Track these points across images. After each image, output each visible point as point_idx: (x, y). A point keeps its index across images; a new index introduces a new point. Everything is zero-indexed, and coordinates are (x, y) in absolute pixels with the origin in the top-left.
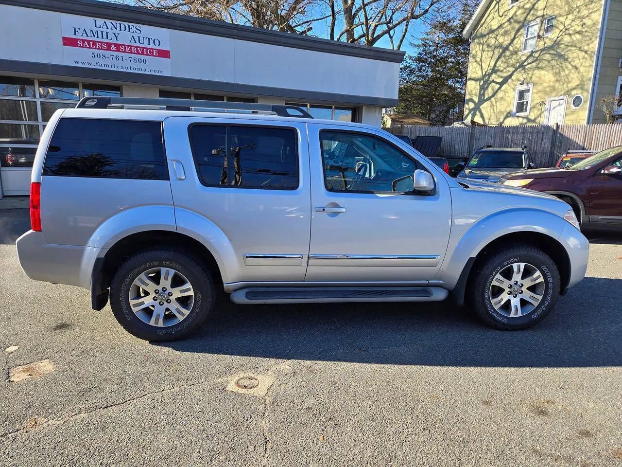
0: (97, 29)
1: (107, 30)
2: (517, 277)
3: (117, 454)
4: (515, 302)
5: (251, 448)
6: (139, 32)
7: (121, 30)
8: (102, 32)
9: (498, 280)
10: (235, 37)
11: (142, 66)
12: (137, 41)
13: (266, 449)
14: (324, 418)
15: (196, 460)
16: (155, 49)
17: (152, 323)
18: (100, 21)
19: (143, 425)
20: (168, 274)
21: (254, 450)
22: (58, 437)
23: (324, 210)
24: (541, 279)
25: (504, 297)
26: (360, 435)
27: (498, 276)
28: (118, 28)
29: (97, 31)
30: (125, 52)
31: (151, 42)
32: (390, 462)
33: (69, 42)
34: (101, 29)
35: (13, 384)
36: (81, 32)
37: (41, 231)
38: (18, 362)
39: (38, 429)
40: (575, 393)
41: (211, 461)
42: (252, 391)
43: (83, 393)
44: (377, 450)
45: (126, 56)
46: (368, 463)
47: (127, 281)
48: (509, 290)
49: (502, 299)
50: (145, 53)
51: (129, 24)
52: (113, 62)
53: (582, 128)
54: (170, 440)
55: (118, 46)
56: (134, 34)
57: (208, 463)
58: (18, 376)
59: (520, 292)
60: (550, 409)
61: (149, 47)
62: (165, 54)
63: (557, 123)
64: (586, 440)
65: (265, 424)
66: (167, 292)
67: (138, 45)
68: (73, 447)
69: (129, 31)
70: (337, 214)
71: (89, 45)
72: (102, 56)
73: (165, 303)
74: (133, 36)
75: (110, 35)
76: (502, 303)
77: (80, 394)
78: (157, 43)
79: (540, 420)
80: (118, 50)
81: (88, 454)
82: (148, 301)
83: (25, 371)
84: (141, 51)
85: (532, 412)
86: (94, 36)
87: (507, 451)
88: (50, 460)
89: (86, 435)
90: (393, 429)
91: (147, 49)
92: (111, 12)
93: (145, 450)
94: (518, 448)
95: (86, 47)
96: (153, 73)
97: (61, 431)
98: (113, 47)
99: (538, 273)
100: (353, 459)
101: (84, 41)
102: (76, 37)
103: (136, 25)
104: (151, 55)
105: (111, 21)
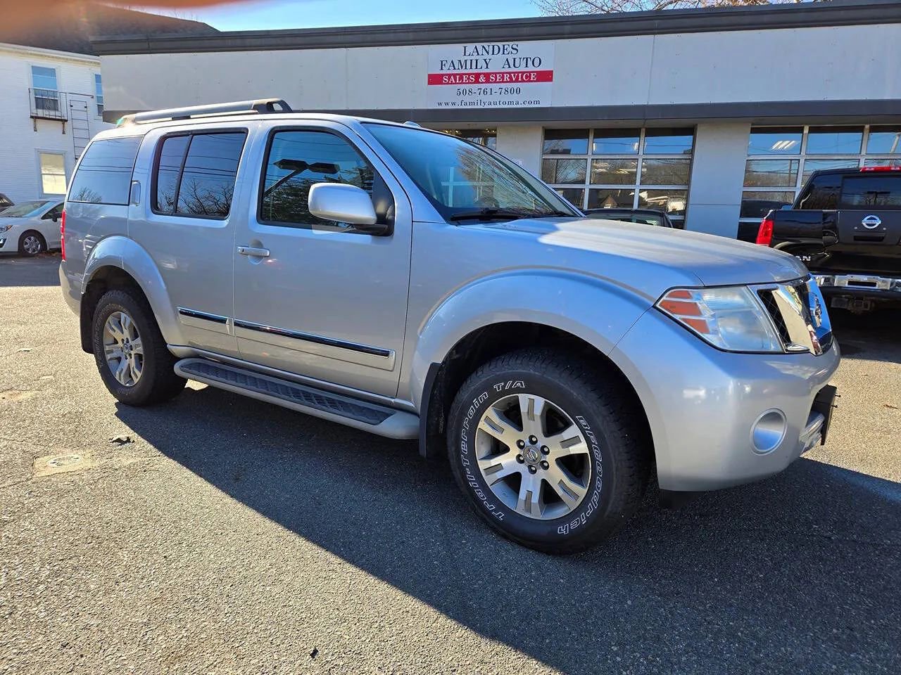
0: (466, 58)
1: (478, 57)
2: (532, 427)
6: (515, 52)
7: (493, 54)
8: (471, 60)
9: (490, 423)
10: (656, 31)
11: (514, 97)
12: (512, 65)
16: (532, 72)
18: (470, 47)
28: (491, 52)
29: (466, 61)
30: (495, 82)
31: (530, 62)
33: (435, 79)
34: (471, 58)
36: (447, 66)
45: (496, 87)
48: (518, 451)
50: (520, 80)
51: (504, 43)
52: (479, 98)
55: (487, 76)
56: (507, 56)
59: (544, 464)
61: (527, 69)
62: (546, 76)
67: (513, 69)
69: (503, 53)
71: (456, 79)
72: (468, 92)
74: (507, 60)
75: (481, 63)
78: (537, 62)
80: (488, 81)
84: (517, 78)
86: (462, 67)
91: (523, 73)
92: (483, 32)
95: (452, 83)
96: (527, 106)
98: (482, 79)
101: (449, 75)
102: (442, 72)
103: (512, 43)
104: (526, 82)
105: (483, 44)
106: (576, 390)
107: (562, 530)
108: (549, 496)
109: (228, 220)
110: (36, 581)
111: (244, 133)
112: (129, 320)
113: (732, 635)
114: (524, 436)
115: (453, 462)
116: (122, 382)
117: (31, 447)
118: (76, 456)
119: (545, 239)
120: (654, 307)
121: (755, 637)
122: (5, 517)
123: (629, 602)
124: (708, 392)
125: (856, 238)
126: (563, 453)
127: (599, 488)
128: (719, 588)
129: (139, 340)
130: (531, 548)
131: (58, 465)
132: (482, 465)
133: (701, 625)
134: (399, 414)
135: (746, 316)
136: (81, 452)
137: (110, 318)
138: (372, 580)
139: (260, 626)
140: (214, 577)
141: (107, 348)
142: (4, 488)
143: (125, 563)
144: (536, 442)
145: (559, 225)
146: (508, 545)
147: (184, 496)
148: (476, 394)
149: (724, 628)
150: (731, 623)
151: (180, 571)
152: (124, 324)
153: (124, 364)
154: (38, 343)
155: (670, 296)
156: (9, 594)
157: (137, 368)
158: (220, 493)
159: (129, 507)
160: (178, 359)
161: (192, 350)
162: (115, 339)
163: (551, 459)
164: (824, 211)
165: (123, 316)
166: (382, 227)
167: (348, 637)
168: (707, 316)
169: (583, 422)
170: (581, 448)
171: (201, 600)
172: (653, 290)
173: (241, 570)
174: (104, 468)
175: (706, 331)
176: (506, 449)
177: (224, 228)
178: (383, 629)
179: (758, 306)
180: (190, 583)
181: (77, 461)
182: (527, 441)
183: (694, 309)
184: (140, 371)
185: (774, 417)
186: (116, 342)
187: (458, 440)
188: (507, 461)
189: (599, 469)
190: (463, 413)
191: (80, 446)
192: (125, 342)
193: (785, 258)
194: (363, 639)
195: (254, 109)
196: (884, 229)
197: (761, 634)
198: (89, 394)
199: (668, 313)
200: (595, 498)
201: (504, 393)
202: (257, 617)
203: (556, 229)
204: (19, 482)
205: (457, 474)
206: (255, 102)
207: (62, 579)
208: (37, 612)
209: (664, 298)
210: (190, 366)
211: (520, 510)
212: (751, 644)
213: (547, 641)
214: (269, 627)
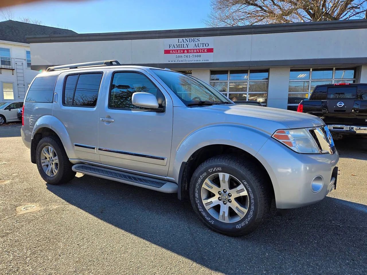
0: (179, 43)
1: (184, 43)
2: (224, 186)
6: (198, 41)
9: (207, 185)
10: (252, 33)
11: (198, 59)
12: (197, 46)
16: (205, 49)
18: (181, 39)
28: (189, 41)
29: (179, 45)
30: (191, 53)
31: (204, 45)
33: (167, 52)
34: (181, 43)
36: (172, 47)
45: (191, 55)
48: (219, 196)
51: (194, 38)
52: (185, 59)
55: (188, 50)
59: (229, 201)
62: (210, 50)
67: (198, 48)
69: (194, 42)
71: (175, 52)
72: (180, 57)
74: (195, 44)
75: (185, 45)
76: (213, 205)
78: (207, 45)
80: (188, 52)
84: (199, 51)
86: (178, 47)
91: (202, 49)
92: (186, 34)
95: (174, 53)
96: (204, 62)
98: (186, 51)
99: (242, 186)
101: (173, 50)
102: (170, 49)
103: (197, 38)
104: (203, 52)
105: (186, 38)
106: (242, 171)
107: (238, 227)
108: (232, 213)
109: (96, 107)
110: (26, 256)
111: (102, 73)
112: (52, 149)
113: (308, 264)
114: (221, 190)
115: (192, 201)
116: (49, 175)
117: (13, 203)
118: (33, 206)
119: (227, 112)
120: (271, 137)
121: (317, 265)
122: (8, 231)
123: (267, 254)
124: (292, 170)
125: (335, 111)
126: (237, 195)
127: (253, 209)
128: (301, 247)
129: (57, 157)
130: (226, 235)
131: (27, 209)
132: (204, 202)
133: (296, 261)
134: (168, 183)
135: (306, 140)
136: (35, 204)
137: (44, 149)
138: (164, 250)
139: (122, 270)
140: (100, 251)
141: (42, 161)
142: (5, 219)
143: (62, 248)
144: (226, 191)
145: (231, 107)
146: (215, 234)
147: (81, 220)
148: (202, 173)
149: (305, 262)
150: (307, 260)
151: (85, 250)
152: (50, 151)
153: (50, 168)
154: (9, 161)
155: (277, 133)
156: (15, 262)
157: (56, 168)
158: (96, 218)
159: (59, 225)
160: (74, 164)
161: (80, 161)
162: (46, 157)
163: (232, 198)
164: (322, 100)
165: (50, 147)
166: (161, 109)
167: (158, 273)
168: (292, 140)
169: (245, 183)
170: (245, 193)
171: (96, 261)
172: (271, 131)
173: (110, 248)
174: (46, 210)
175: (292, 145)
176: (214, 195)
177: (94, 111)
178: (172, 269)
179: (309, 135)
180: (90, 254)
181: (34, 208)
182: (222, 191)
183: (287, 137)
184: (57, 170)
185: (319, 178)
186: (46, 158)
187: (194, 192)
188: (214, 200)
189: (252, 201)
190: (196, 181)
191: (33, 201)
192: (50, 158)
193: (315, 118)
194: (164, 273)
195: (105, 64)
196: (346, 107)
197: (319, 264)
198: (34, 180)
199: (277, 139)
200: (251, 213)
201: (213, 172)
202: (120, 267)
203: (230, 109)
204: (11, 217)
205: (194, 206)
206: (105, 61)
207: (37, 255)
208: (28, 269)
209: (275, 134)
210: (79, 167)
211: (220, 219)
212: (317, 268)
213: (238, 270)
214: (126, 270)
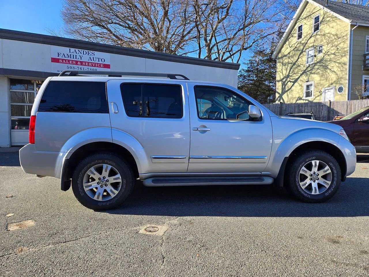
1: (76, 54)
2: (315, 169)
3: (70, 264)
4: (314, 185)
5: (154, 261)
6: (93, 55)
7: (83, 54)
8: (73, 55)
9: (303, 171)
10: (146, 57)
12: (92, 59)
13: (163, 261)
14: (199, 245)
15: (120, 267)
16: (102, 64)
17: (95, 198)
18: (73, 50)
19: (87, 250)
20: (107, 168)
21: (156, 262)
22: (35, 257)
23: (198, 129)
24: (330, 171)
25: (308, 181)
26: (222, 254)
27: (303, 168)
28: (82, 53)
29: (71, 55)
30: (85, 65)
31: (100, 60)
32: (241, 267)
33: (54, 60)
35: (9, 231)
36: (61, 55)
37: (34, 143)
38: (13, 221)
39: (23, 253)
40: (356, 233)
41: (129, 267)
42: (154, 233)
43: (51, 235)
44: (233, 261)
45: (86, 67)
46: (227, 268)
47: (83, 171)
48: (310, 177)
49: (306, 183)
51: (88, 51)
53: (345, 103)
54: (104, 257)
56: (91, 56)
57: (127, 268)
58: (13, 228)
59: (317, 179)
60: (341, 240)
61: (98, 62)
62: (107, 66)
63: (330, 101)
64: (365, 256)
65: (163, 249)
66: (106, 179)
67: (93, 62)
68: (43, 261)
69: (88, 55)
70: (205, 131)
71: (66, 62)
72: (72, 68)
73: (104, 186)
74: (90, 57)
75: (78, 57)
76: (307, 185)
77: (50, 236)
78: (103, 60)
79: (334, 246)
80: (82, 64)
81: (53, 264)
82: (94, 185)
83: (17, 225)
84: (95, 65)
85: (329, 242)
86: (69, 57)
87: (315, 261)
88: (29, 268)
89: (52, 256)
90: (242, 251)
91: (98, 64)
92: (79, 45)
93: (88, 262)
94: (322, 260)
95: (64, 63)
97: (37, 254)
98: (79, 63)
99: (327, 167)
100: (218, 266)
101: (63, 60)
102: (58, 58)
103: (92, 51)
104: (99, 67)
105: (78, 49)
107: (327, 194)
108: (321, 186)
114: (312, 172)
126: (323, 174)
127: (335, 180)
132: (301, 184)
144: (315, 173)
163: (319, 177)
169: (330, 164)
176: (307, 177)
189: (335, 175)
200: (335, 183)
201: (307, 162)
211: (314, 193)
